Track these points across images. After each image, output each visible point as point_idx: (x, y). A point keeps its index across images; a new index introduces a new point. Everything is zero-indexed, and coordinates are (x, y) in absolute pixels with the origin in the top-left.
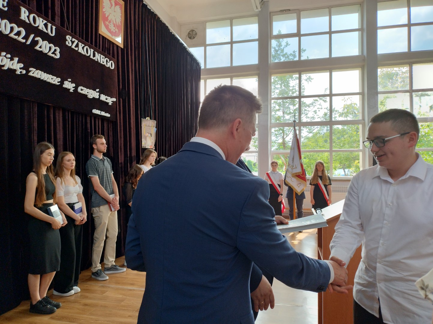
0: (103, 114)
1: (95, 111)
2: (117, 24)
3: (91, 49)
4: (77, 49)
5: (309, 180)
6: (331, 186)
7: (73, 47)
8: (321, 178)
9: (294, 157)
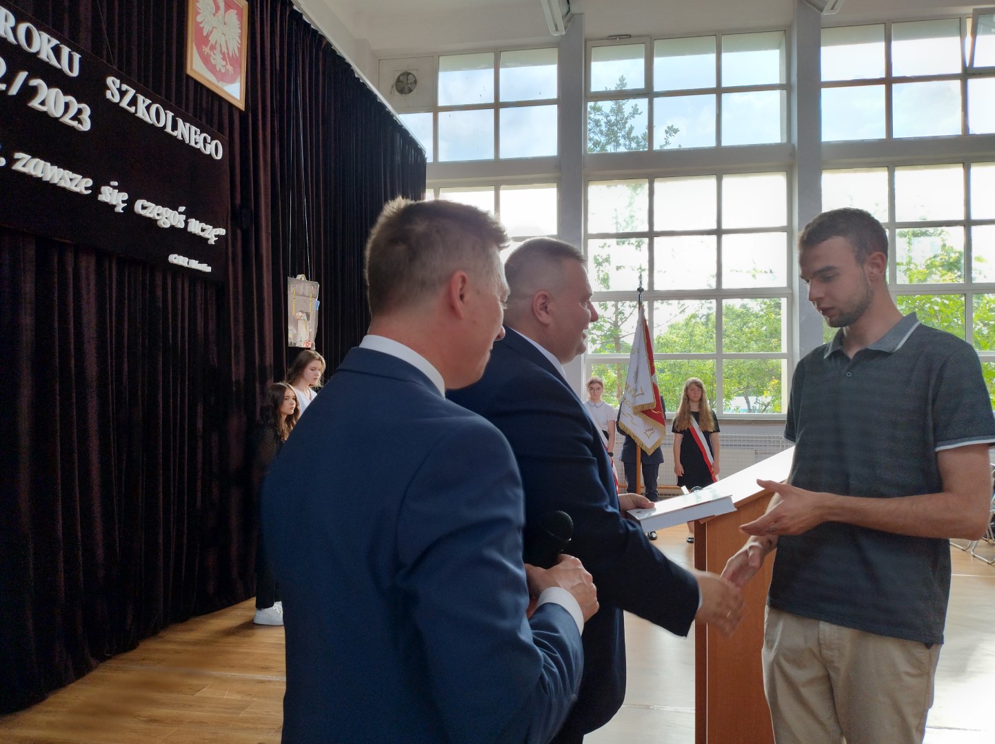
0: (195, 264)
1: (177, 259)
2: (231, 55)
3: (167, 112)
4: (132, 110)
5: (670, 420)
6: (719, 434)
7: (124, 104)
8: (697, 416)
9: (637, 368)
